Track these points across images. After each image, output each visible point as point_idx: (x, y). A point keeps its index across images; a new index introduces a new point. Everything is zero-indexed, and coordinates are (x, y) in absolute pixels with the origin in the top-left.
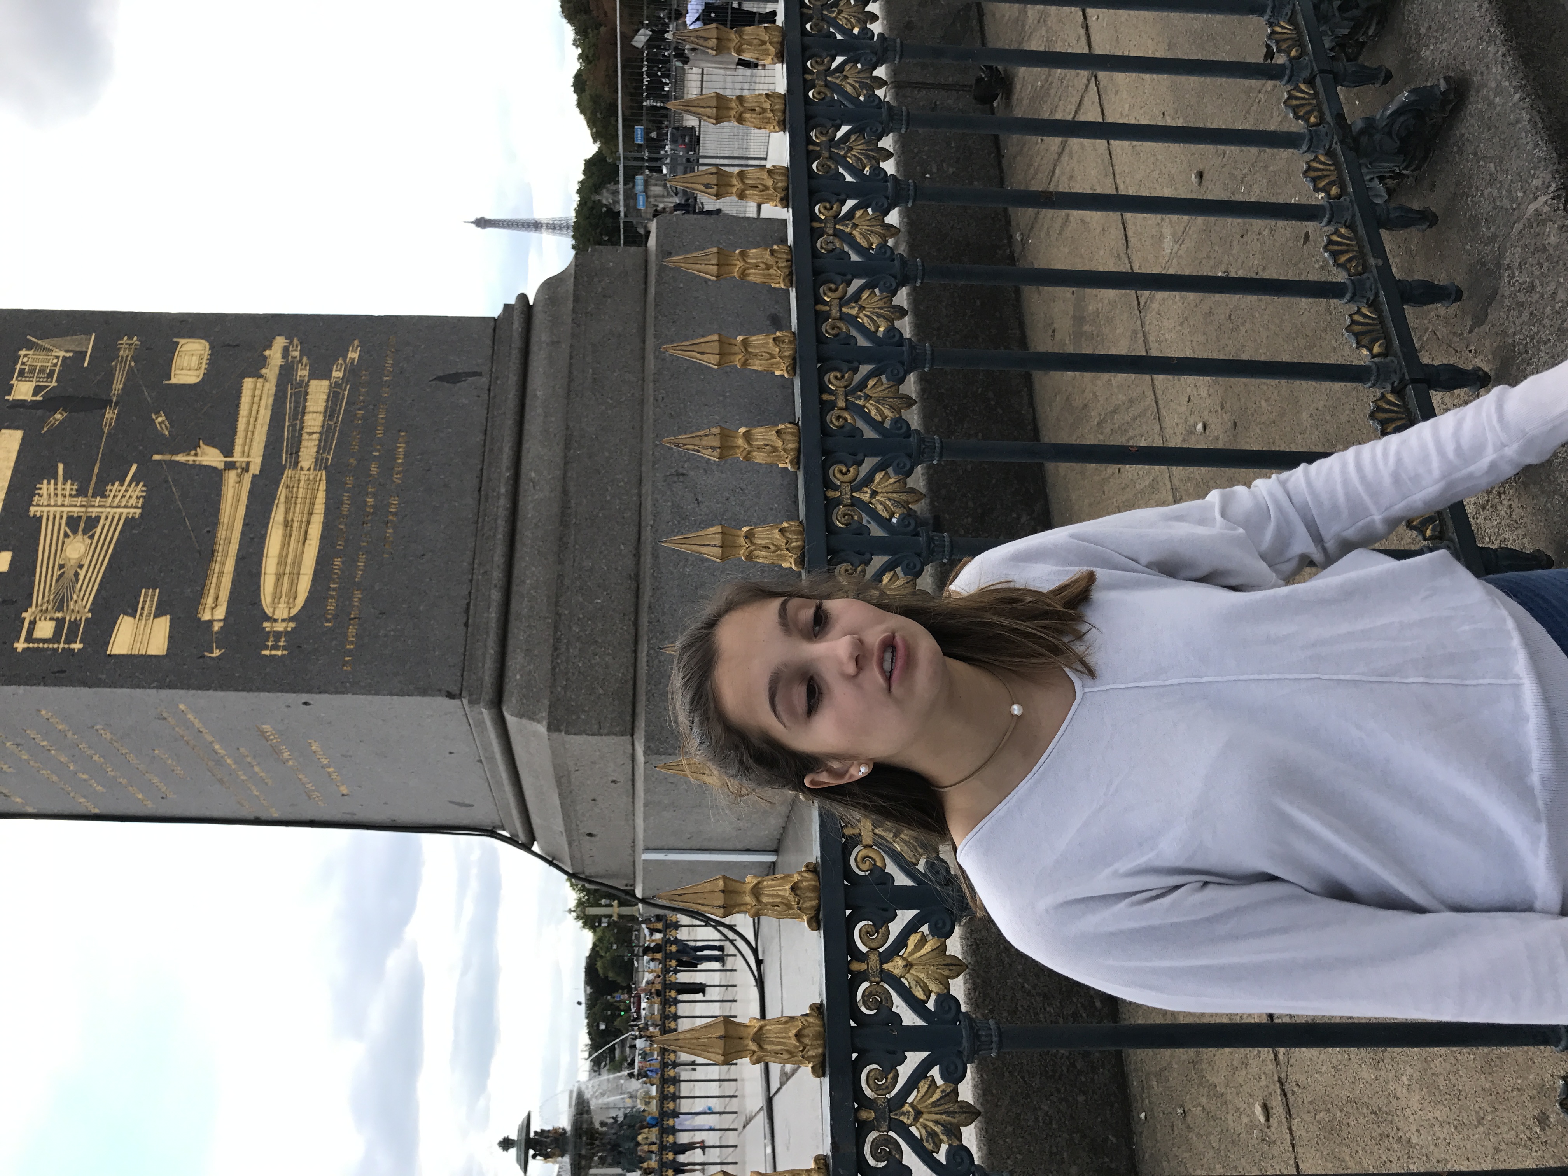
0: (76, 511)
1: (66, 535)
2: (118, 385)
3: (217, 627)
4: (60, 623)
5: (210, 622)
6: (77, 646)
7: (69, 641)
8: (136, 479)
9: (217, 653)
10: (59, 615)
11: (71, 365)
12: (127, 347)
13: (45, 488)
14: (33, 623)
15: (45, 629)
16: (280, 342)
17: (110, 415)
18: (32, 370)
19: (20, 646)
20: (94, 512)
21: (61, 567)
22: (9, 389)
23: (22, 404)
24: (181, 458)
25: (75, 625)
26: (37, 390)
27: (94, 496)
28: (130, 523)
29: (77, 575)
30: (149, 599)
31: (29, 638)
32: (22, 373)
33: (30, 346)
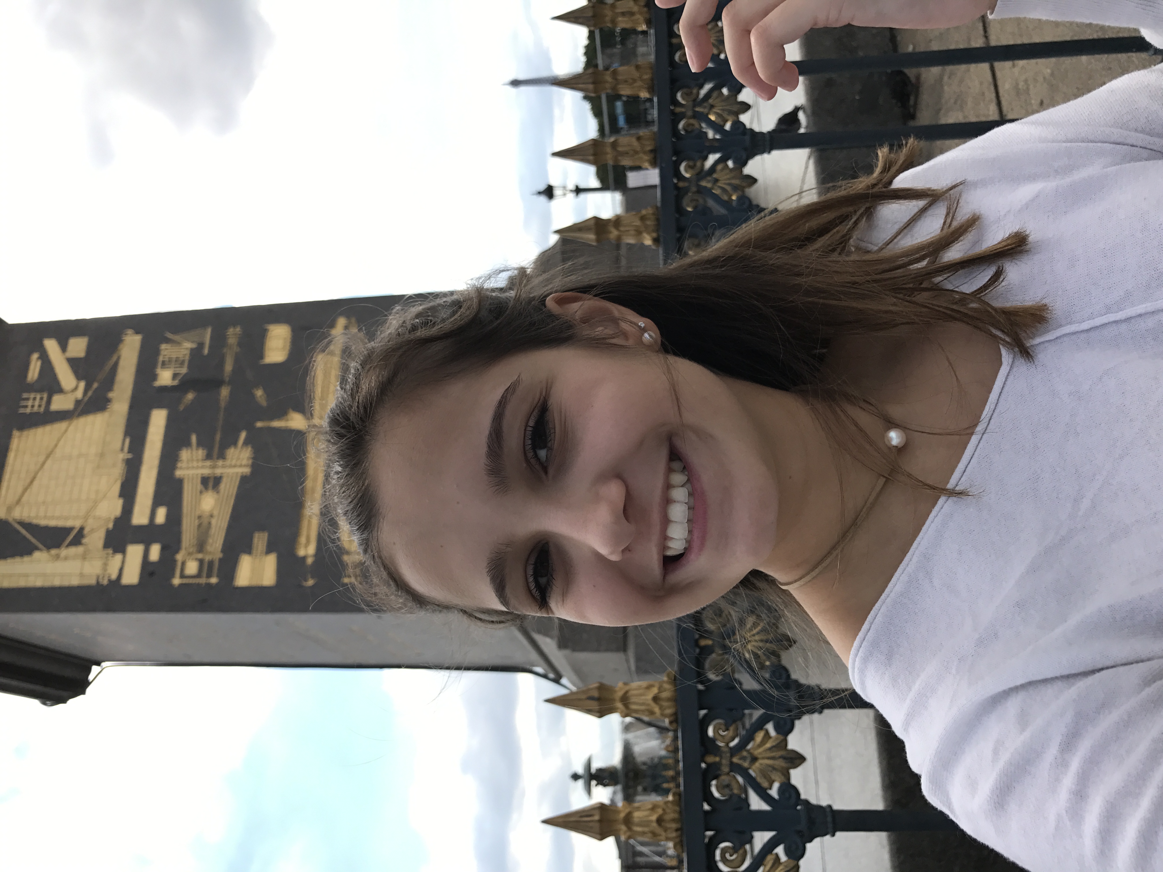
0: (206, 472)
1: (201, 492)
2: (229, 367)
3: (310, 561)
4: (201, 562)
5: (304, 558)
6: (214, 580)
7: (209, 576)
8: (246, 443)
9: (310, 582)
10: (200, 556)
11: (196, 353)
12: (233, 334)
13: (185, 454)
14: (183, 564)
15: (192, 568)
16: (341, 322)
17: (225, 392)
18: (170, 360)
19: (176, 581)
20: (218, 472)
21: (200, 517)
22: (155, 377)
23: (164, 389)
24: (276, 424)
25: (211, 563)
26: (175, 376)
27: (218, 458)
28: (244, 480)
29: (210, 523)
30: (260, 540)
31: (182, 576)
32: (164, 363)
33: (168, 341)
